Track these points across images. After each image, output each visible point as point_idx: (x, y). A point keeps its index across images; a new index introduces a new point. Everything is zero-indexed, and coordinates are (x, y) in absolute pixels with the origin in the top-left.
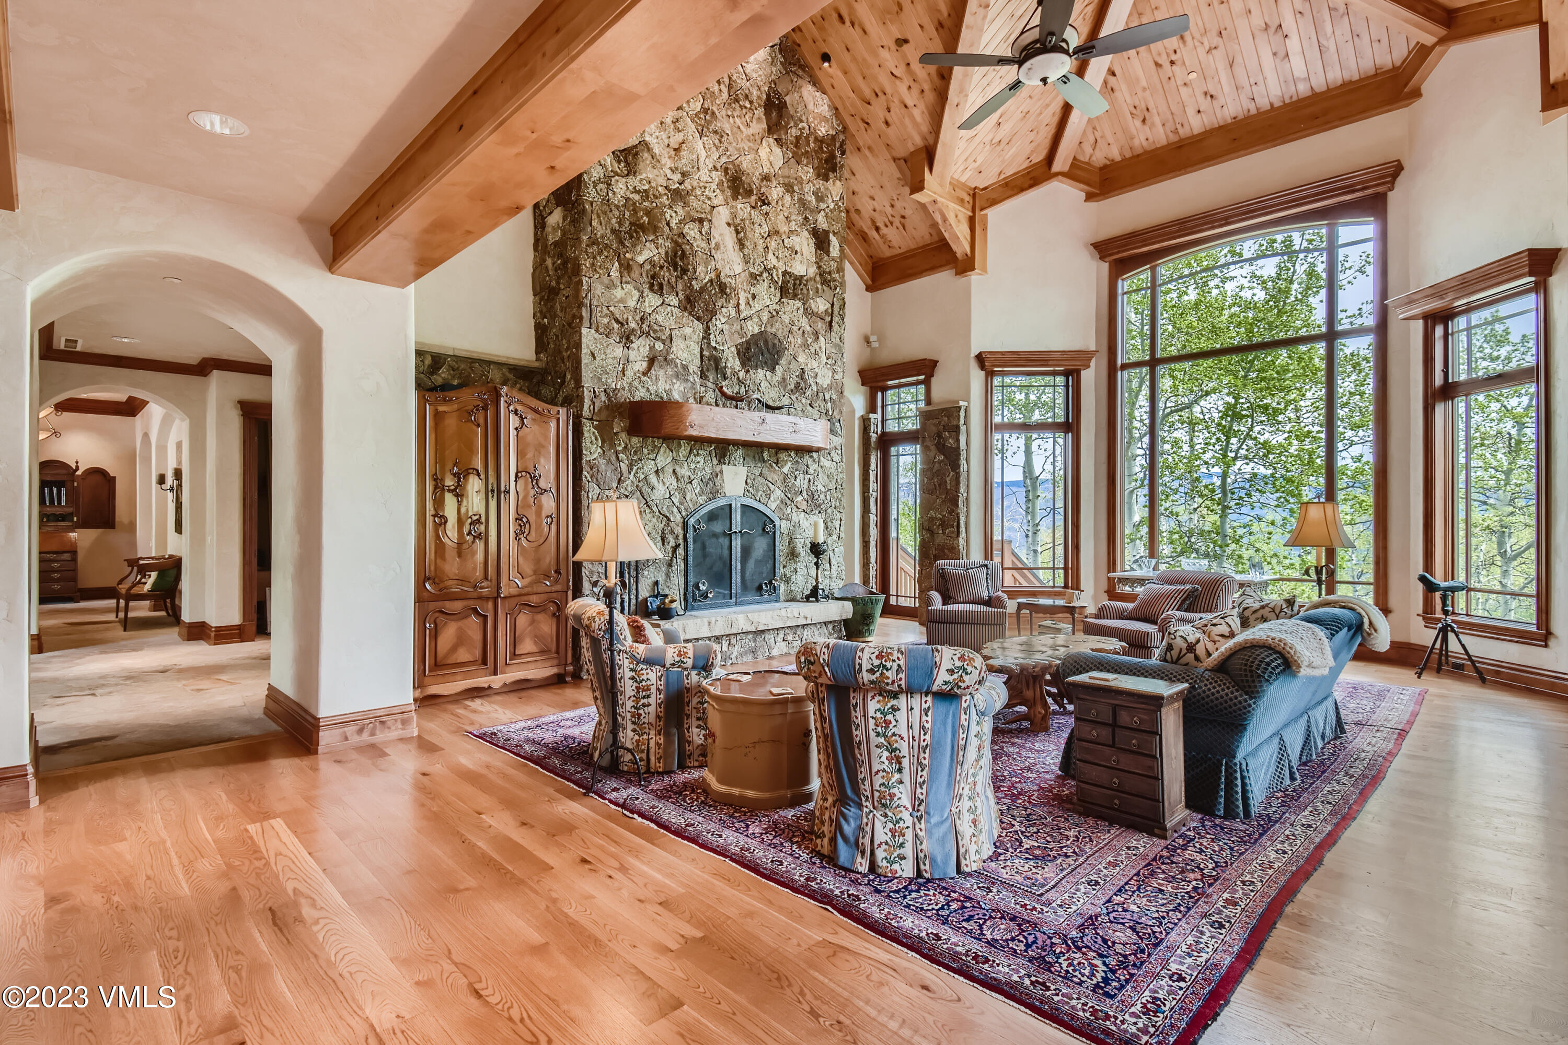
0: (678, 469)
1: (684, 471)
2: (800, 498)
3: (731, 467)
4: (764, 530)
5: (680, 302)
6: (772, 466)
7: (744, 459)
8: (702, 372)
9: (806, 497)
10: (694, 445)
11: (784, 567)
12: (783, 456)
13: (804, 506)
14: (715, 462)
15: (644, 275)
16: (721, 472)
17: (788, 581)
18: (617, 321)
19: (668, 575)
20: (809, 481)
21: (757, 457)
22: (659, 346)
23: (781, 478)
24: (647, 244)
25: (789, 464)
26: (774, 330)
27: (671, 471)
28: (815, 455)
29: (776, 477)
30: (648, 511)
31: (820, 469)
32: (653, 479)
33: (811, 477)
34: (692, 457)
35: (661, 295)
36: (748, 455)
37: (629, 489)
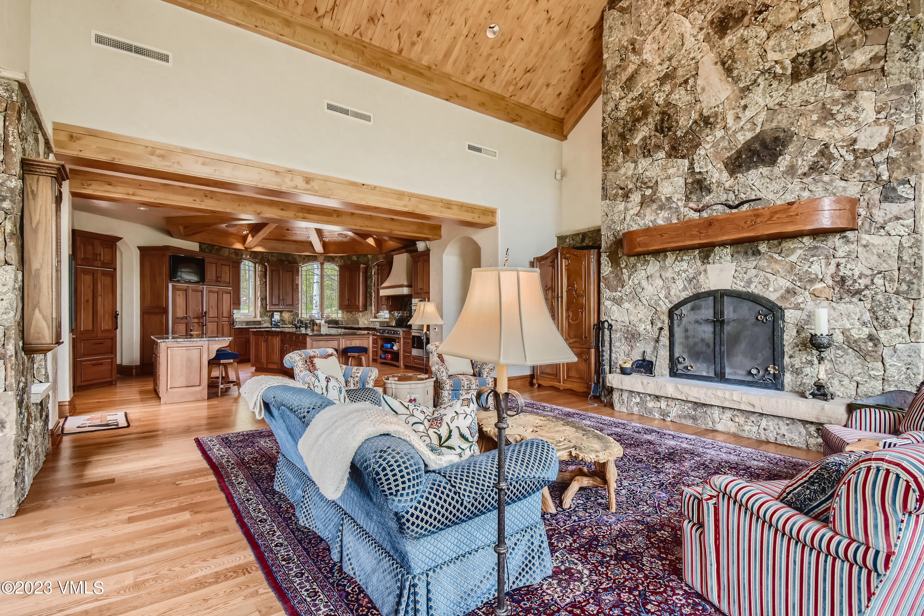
0: (663, 274)
1: (669, 274)
2: (819, 286)
3: (717, 265)
4: (757, 318)
5: (666, 153)
6: (772, 257)
7: (732, 256)
8: (686, 196)
9: (831, 283)
10: (678, 254)
11: (791, 357)
12: (788, 245)
13: (829, 293)
14: (699, 263)
15: (638, 150)
16: (705, 271)
17: (797, 372)
18: (622, 189)
19: (655, 348)
20: (838, 265)
21: (750, 251)
22: (648, 192)
23: (788, 267)
24: (642, 128)
25: (799, 252)
26: (774, 125)
27: (658, 275)
28: (849, 234)
29: (777, 267)
30: (640, 304)
31: (860, 249)
32: (644, 283)
33: (843, 261)
34: (677, 263)
35: (651, 156)
36: (738, 252)
37: (628, 290)
